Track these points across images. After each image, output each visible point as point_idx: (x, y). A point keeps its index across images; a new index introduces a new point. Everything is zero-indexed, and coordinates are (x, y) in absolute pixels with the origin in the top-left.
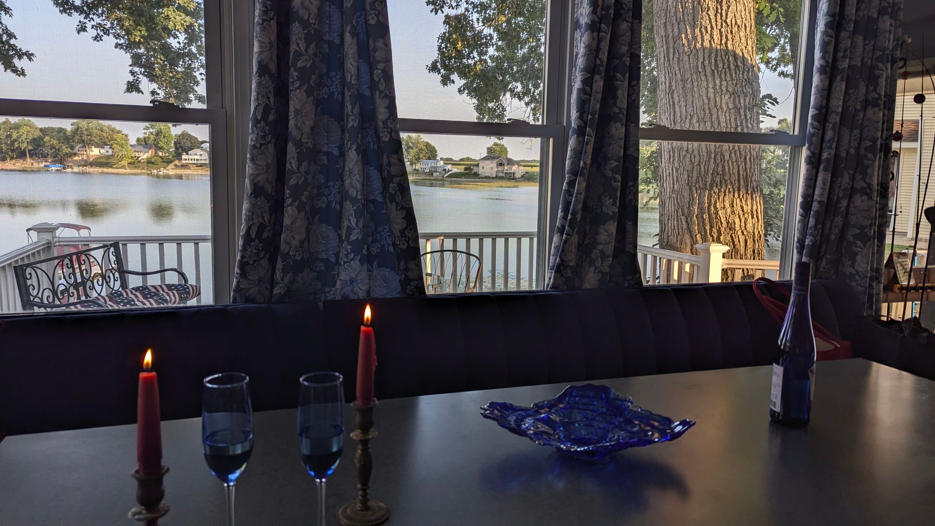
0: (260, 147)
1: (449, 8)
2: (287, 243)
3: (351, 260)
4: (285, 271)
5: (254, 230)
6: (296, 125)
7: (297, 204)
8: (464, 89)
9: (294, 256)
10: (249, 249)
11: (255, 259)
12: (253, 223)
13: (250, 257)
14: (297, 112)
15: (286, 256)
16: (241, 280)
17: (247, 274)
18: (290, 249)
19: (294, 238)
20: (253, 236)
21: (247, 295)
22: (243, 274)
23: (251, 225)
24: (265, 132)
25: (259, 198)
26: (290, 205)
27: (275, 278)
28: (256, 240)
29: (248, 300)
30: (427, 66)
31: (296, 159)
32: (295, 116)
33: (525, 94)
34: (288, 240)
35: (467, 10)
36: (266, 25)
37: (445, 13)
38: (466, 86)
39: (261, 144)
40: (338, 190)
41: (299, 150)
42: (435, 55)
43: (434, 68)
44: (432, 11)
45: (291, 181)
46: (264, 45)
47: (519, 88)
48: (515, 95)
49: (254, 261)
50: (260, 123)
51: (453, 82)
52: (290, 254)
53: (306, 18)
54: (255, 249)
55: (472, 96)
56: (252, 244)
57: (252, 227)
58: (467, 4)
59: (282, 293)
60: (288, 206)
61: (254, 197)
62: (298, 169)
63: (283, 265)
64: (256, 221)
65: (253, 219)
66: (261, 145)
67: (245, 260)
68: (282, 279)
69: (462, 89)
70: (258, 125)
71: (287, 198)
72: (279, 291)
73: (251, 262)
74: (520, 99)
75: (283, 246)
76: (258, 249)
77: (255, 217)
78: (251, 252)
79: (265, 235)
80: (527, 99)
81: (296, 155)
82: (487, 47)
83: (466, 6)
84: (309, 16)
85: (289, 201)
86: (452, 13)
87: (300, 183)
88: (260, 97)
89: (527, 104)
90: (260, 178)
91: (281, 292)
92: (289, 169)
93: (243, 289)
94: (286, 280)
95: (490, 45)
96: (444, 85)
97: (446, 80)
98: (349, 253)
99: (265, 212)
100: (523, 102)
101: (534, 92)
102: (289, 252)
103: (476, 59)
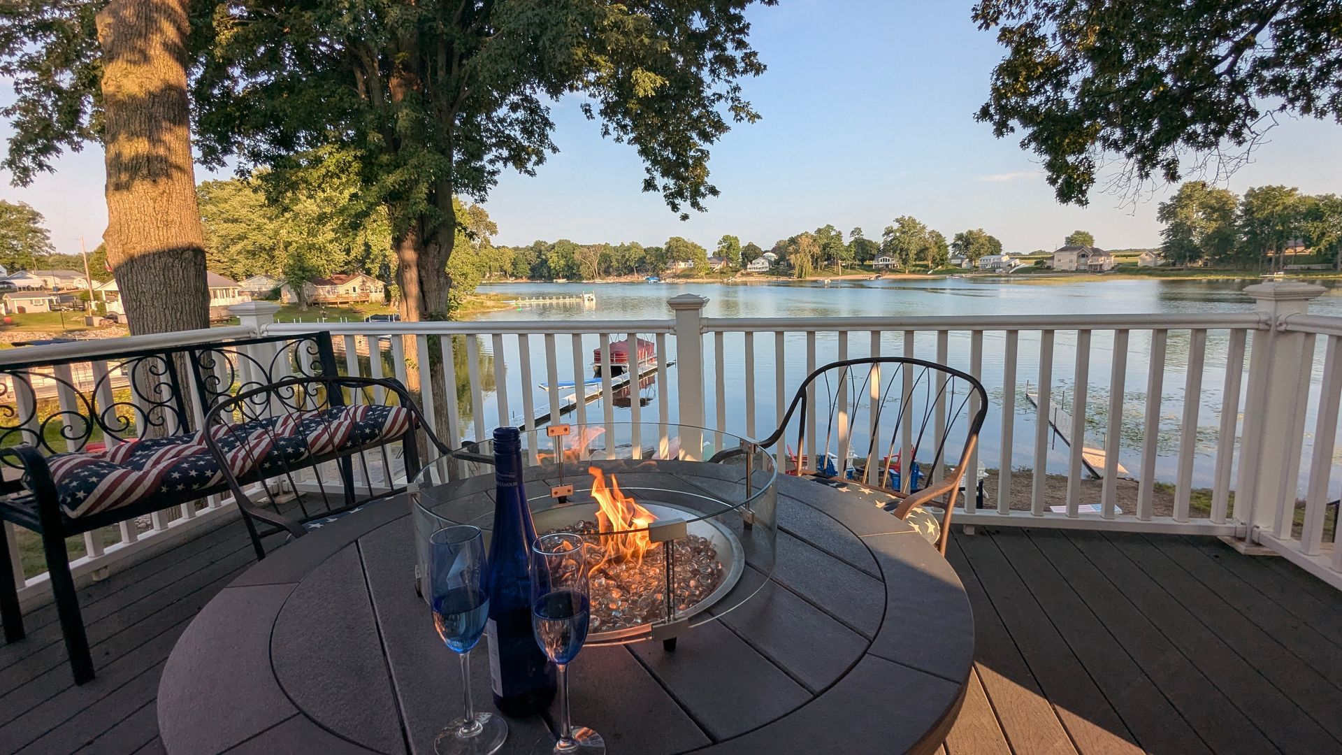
1: (1008, 19)
8: (1029, 141)
30: (975, 114)
33: (1125, 142)
35: (1037, 17)
37: (1001, 26)
38: (1034, 137)
42: (986, 96)
43: (985, 113)
44: (980, 28)
47: (1118, 134)
48: (1109, 144)
51: (1012, 130)
55: (1041, 152)
58: (1036, 8)
69: (1026, 141)
74: (1118, 149)
80: (1129, 149)
82: (1067, 75)
83: (1035, 11)
86: (1014, 24)
89: (1129, 156)
95: (1073, 71)
96: (998, 136)
97: (1001, 128)
100: (1122, 154)
101: (1142, 137)
103: (1048, 94)
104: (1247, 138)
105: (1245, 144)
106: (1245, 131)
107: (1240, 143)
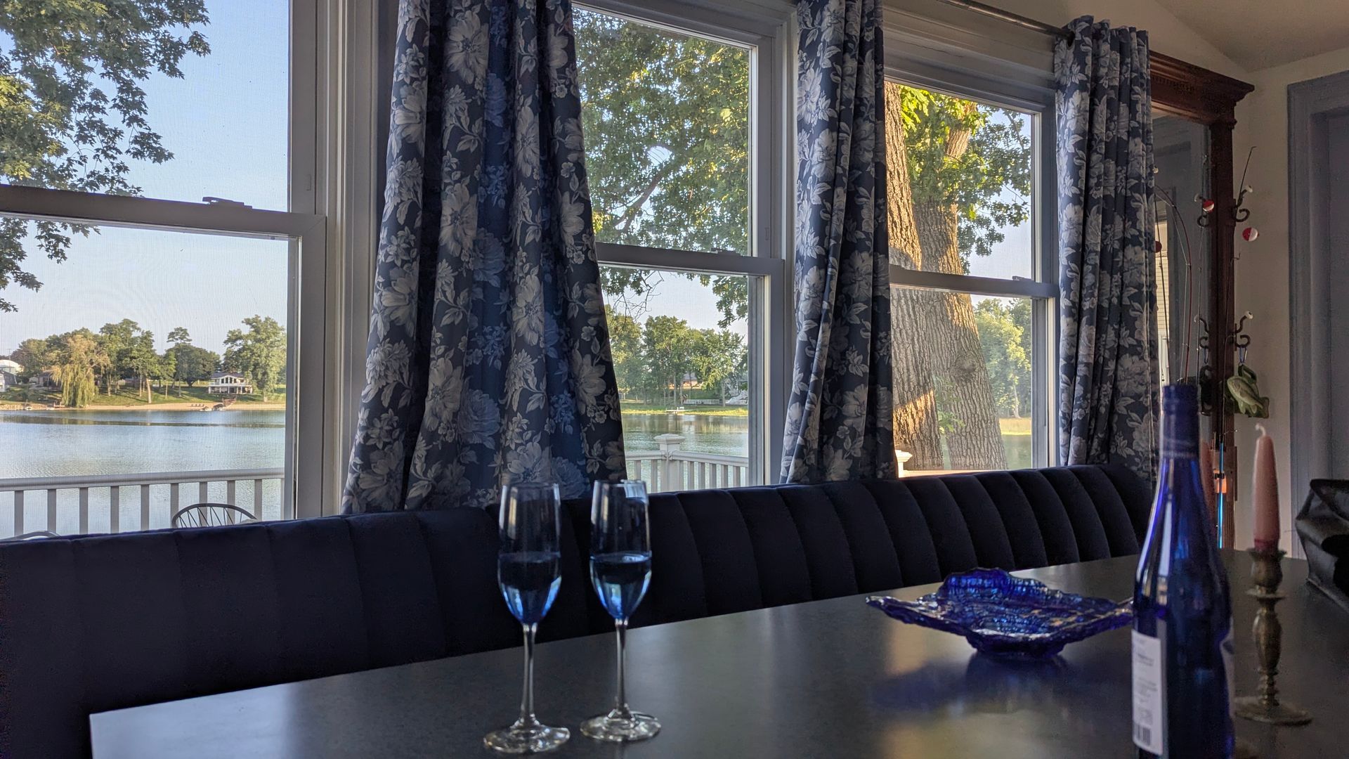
0: (402, 266)
2: (436, 415)
3: (527, 442)
4: (429, 460)
5: (388, 393)
6: (454, 234)
7: (451, 354)
9: (445, 436)
10: (378, 424)
11: (387, 440)
12: (387, 384)
13: (379, 438)
14: (455, 217)
15: (432, 436)
16: (362, 476)
17: (372, 465)
18: (439, 425)
19: (445, 407)
20: (386, 404)
21: (369, 499)
22: (366, 465)
23: (383, 387)
24: (409, 243)
25: (397, 345)
26: (442, 355)
27: (412, 471)
28: (390, 410)
29: (370, 508)
31: (452, 286)
32: (452, 222)
34: (437, 410)
36: (416, 86)
39: (403, 260)
40: (498, 339)
41: (457, 273)
45: (444, 319)
46: (411, 115)
49: (385, 444)
50: (403, 229)
52: (440, 432)
53: (470, 81)
54: (388, 425)
56: (384, 416)
57: (385, 389)
59: (424, 495)
60: (439, 357)
61: (389, 343)
62: (455, 301)
63: (427, 451)
64: (390, 380)
65: (386, 376)
66: (404, 262)
67: (370, 442)
68: (425, 473)
70: (400, 233)
71: (437, 345)
72: (418, 493)
73: (380, 446)
75: (428, 420)
76: (392, 425)
77: (389, 373)
78: (381, 428)
79: (402, 403)
81: (453, 280)
84: (475, 80)
85: (440, 350)
87: (456, 323)
88: (404, 191)
90: (399, 313)
91: (421, 494)
92: (441, 301)
93: (364, 490)
94: (431, 474)
98: (524, 431)
99: (405, 366)
102: (437, 429)
104: (644, 289)
105: (642, 294)
106: (642, 282)
107: (639, 292)
